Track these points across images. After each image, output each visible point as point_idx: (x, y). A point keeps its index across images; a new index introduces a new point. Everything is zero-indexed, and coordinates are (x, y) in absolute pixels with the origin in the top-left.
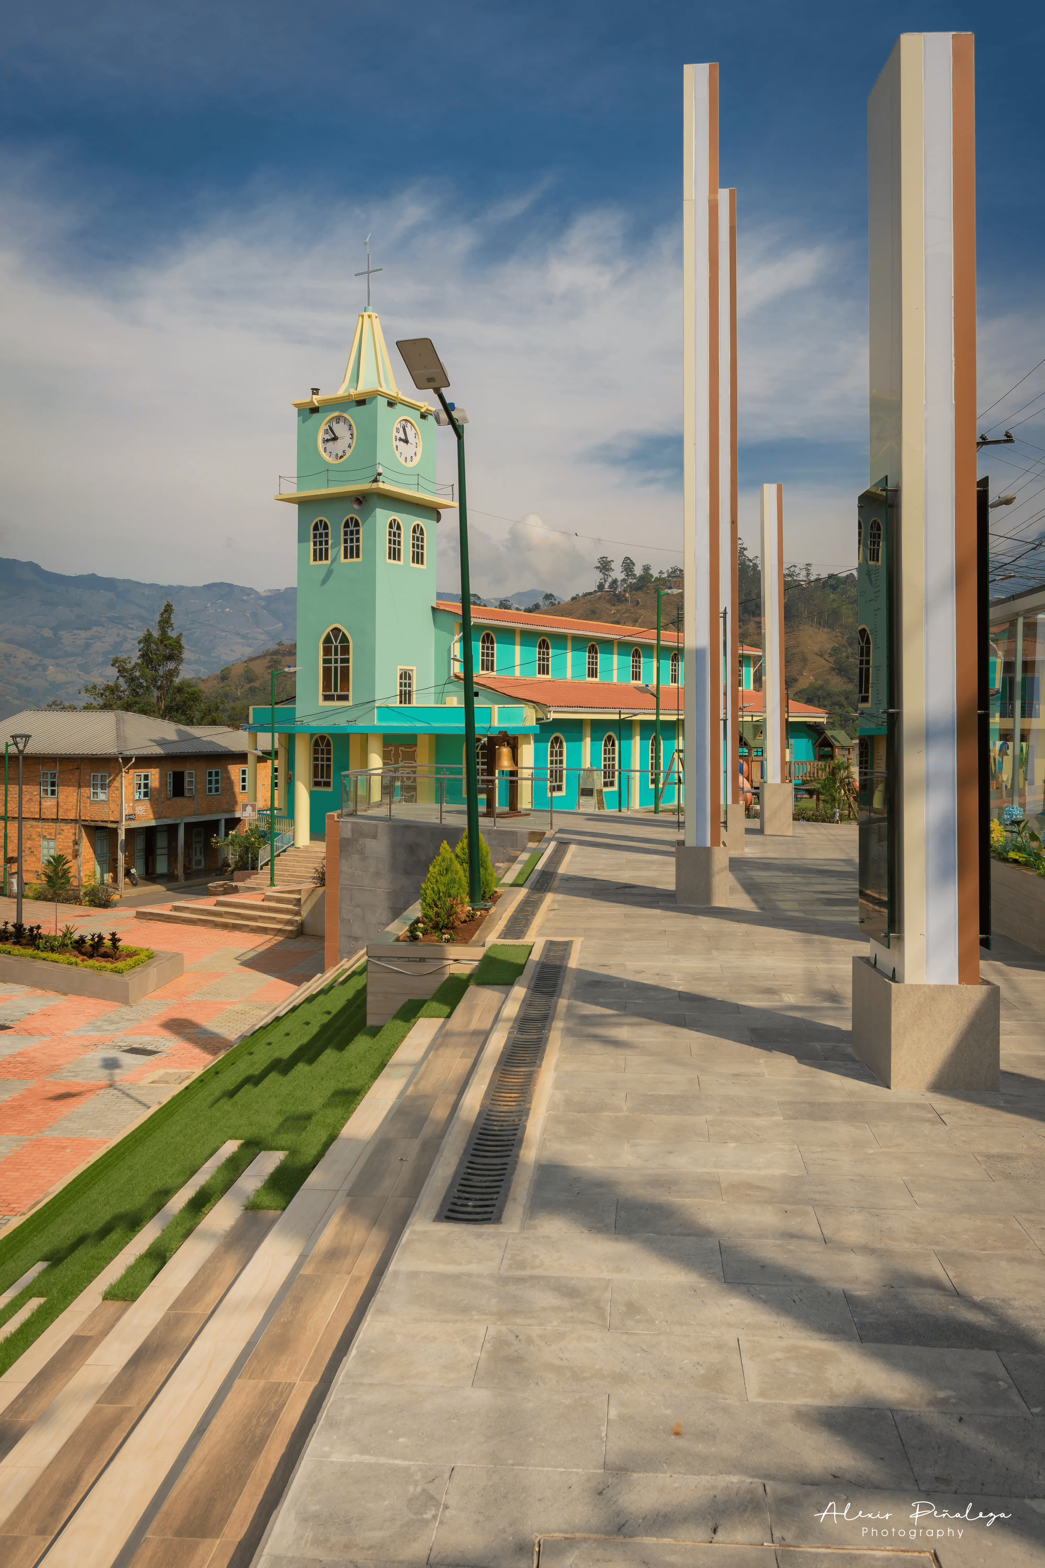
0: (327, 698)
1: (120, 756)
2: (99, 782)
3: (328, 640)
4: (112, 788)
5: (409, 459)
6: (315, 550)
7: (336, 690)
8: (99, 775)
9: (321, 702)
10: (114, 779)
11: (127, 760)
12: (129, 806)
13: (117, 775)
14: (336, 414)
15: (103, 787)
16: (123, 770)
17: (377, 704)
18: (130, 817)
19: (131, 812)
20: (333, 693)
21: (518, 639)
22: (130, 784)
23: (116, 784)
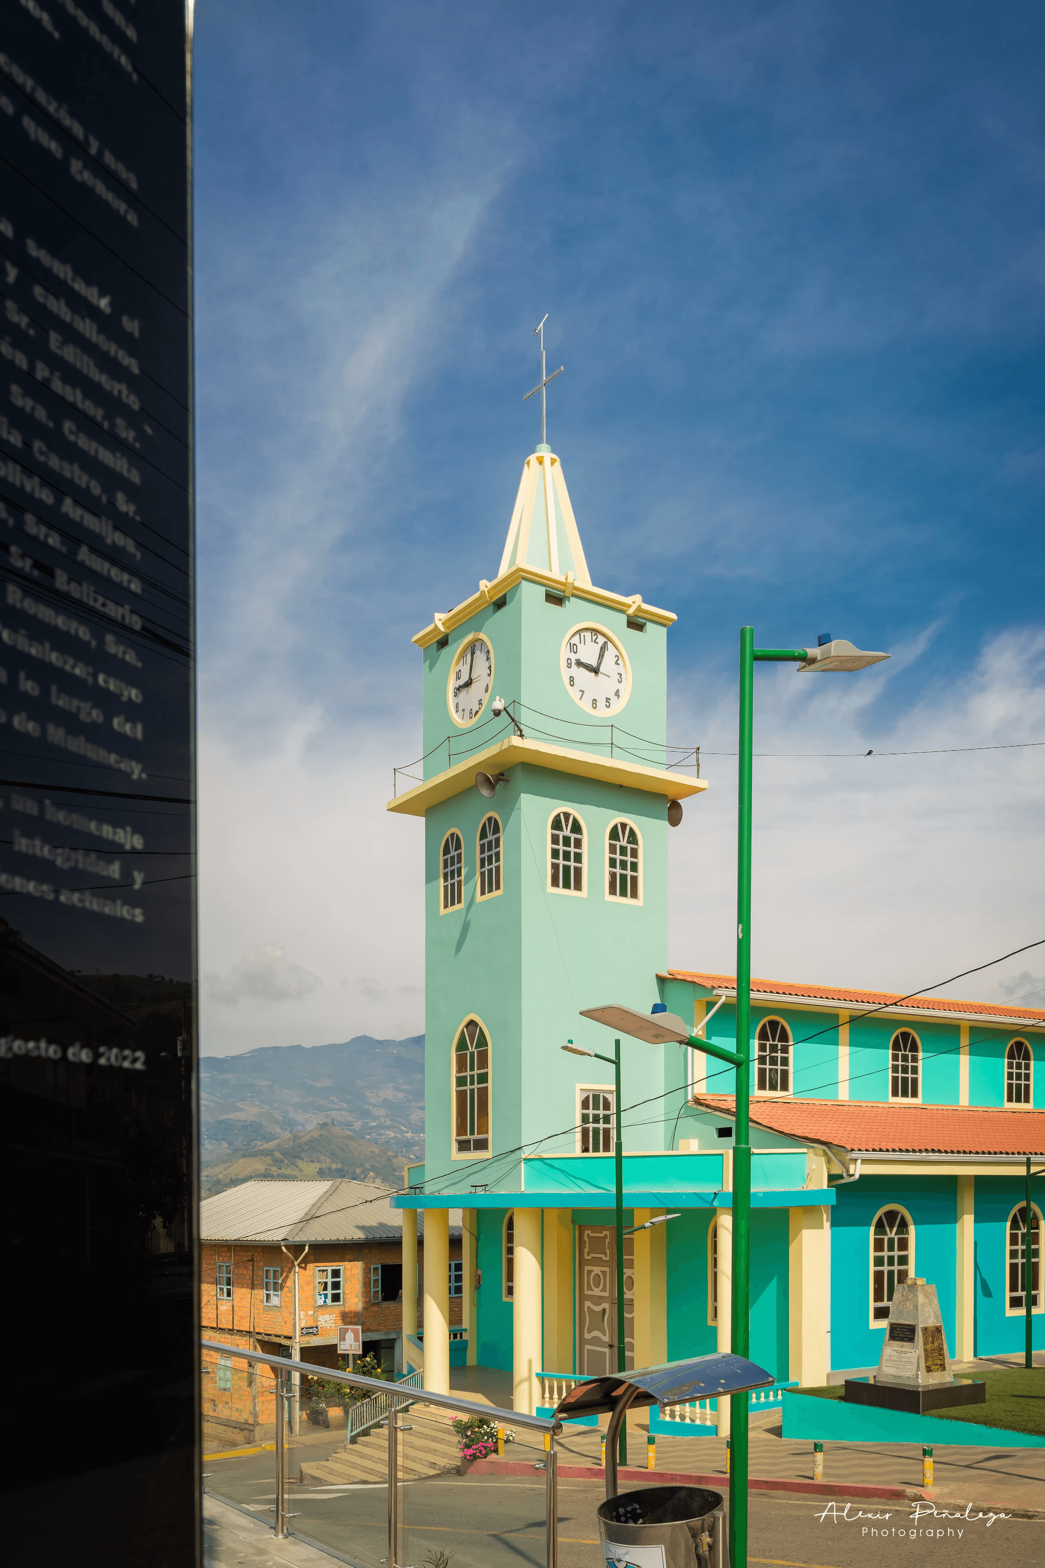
0: (463, 1146)
1: (283, 1243)
2: (271, 1281)
3: (462, 1045)
4: (285, 1290)
5: (601, 703)
6: (446, 887)
7: (472, 1133)
8: (272, 1269)
9: (456, 1155)
10: (287, 1277)
11: (297, 1249)
12: (307, 1315)
13: (290, 1272)
14: (470, 637)
15: (278, 1287)
16: (296, 1263)
17: (526, 1153)
18: (309, 1331)
19: (312, 1324)
20: (468, 1137)
21: (844, 1032)
22: (308, 1283)
23: (289, 1283)
